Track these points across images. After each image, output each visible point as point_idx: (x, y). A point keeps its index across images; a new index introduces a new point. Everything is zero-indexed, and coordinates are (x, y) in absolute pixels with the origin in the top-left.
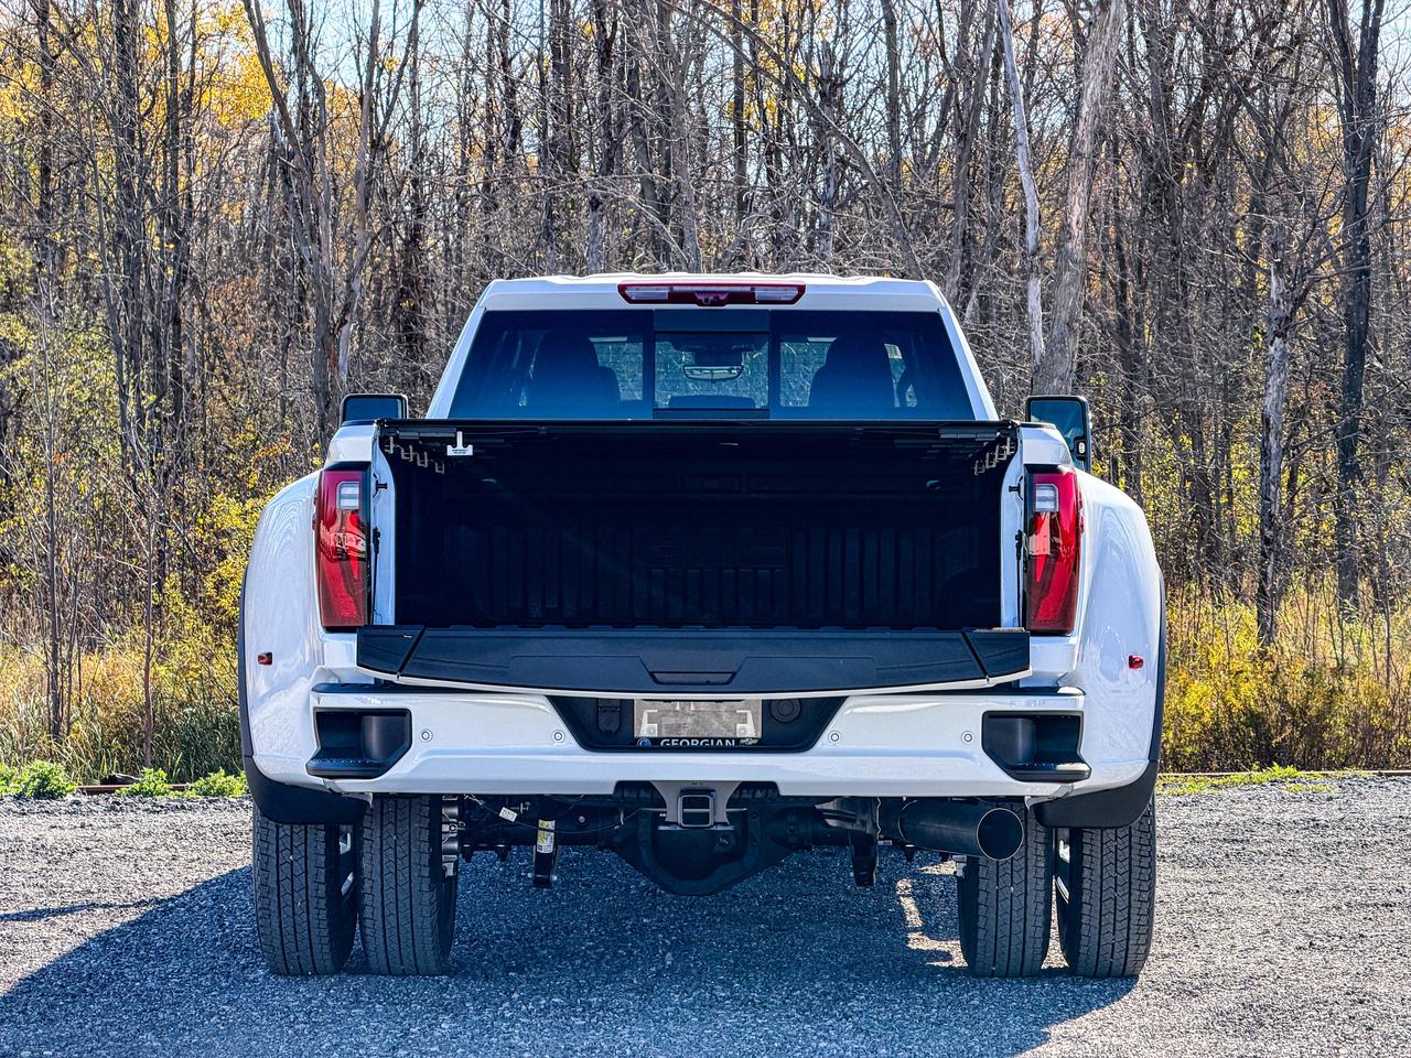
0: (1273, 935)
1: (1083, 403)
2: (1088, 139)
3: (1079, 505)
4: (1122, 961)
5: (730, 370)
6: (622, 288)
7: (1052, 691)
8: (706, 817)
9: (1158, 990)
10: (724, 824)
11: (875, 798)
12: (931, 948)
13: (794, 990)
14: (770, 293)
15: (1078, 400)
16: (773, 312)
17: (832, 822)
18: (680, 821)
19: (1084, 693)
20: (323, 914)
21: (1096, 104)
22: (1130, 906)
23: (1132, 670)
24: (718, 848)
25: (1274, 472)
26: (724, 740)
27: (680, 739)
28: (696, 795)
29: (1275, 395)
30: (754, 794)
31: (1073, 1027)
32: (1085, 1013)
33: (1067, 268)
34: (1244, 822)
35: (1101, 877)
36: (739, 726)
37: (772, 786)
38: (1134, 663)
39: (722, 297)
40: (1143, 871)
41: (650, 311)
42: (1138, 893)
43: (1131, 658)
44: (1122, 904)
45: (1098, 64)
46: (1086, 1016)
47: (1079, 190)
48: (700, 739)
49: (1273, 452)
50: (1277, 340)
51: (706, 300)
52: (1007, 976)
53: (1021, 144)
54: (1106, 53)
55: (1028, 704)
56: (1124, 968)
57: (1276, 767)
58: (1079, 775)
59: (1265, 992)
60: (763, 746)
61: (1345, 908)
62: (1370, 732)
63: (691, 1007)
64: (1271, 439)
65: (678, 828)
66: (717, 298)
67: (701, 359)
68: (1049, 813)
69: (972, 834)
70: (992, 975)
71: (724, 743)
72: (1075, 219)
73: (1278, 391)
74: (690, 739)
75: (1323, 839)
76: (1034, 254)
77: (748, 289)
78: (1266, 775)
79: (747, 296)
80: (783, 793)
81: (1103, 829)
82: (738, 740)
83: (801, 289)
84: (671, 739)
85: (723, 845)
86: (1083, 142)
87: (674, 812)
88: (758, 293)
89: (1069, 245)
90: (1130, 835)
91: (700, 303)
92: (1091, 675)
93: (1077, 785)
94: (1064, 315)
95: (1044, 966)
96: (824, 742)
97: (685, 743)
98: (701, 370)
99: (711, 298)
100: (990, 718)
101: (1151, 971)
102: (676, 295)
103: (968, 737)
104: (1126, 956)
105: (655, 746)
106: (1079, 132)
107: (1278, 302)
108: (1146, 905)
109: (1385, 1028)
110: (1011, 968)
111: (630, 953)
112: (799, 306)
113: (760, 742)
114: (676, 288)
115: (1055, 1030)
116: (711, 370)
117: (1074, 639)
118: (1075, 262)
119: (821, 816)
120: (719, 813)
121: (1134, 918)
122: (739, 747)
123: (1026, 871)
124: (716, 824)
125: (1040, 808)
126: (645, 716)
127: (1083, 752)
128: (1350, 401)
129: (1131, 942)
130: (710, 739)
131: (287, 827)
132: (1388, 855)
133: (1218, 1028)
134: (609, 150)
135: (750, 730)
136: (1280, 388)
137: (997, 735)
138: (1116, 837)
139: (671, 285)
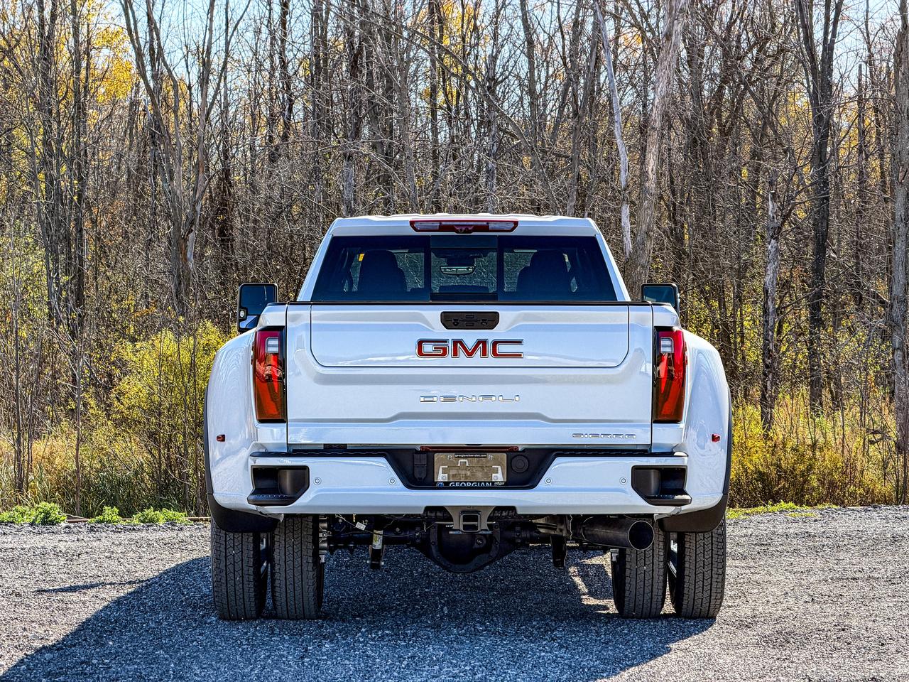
0: (790, 595)
1: (674, 287)
2: (658, 120)
3: (685, 349)
4: (707, 608)
5: (468, 269)
6: (412, 223)
7: (671, 454)
8: (475, 527)
9: (728, 624)
10: (486, 530)
11: (568, 516)
12: (595, 603)
13: (522, 626)
14: (497, 226)
15: (672, 286)
16: (500, 236)
17: (542, 531)
18: (462, 528)
19: (688, 456)
20: (252, 585)
21: (664, 97)
22: (712, 577)
23: (714, 442)
24: (476, 546)
25: (771, 323)
26: (485, 483)
27: (461, 482)
28: (471, 514)
29: (772, 275)
30: (501, 513)
31: (683, 644)
32: (688, 637)
33: (646, 198)
34: (767, 534)
35: (696, 560)
36: (493, 475)
37: (513, 508)
38: (715, 439)
39: (470, 229)
40: (719, 557)
41: (428, 237)
42: (716, 569)
43: (713, 436)
44: (707, 576)
45: (664, 73)
46: (689, 639)
47: (653, 150)
48: (472, 482)
49: (771, 310)
50: (773, 241)
51: (461, 230)
52: (641, 618)
53: (617, 122)
54: (669, 65)
55: (655, 462)
56: (708, 613)
57: (782, 502)
58: (686, 502)
59: (789, 625)
60: (509, 485)
61: (830, 580)
62: (832, 484)
63: (464, 635)
64: (769, 303)
65: (460, 533)
66: (467, 229)
67: (451, 263)
68: (666, 524)
69: (625, 535)
70: (633, 617)
71: (485, 484)
72: (650, 168)
73: (773, 273)
74: (466, 482)
75: (815, 545)
76: (625, 190)
77: (485, 223)
78: (777, 507)
79: (484, 227)
80: (519, 512)
81: (696, 533)
82: (493, 483)
83: (516, 223)
84: (455, 482)
85: (479, 544)
86: (655, 121)
87: (457, 525)
88: (491, 226)
89: (647, 184)
90: (712, 537)
91: (457, 232)
92: (691, 445)
93: (684, 508)
94: (644, 227)
95: (662, 613)
96: (542, 484)
97: (463, 485)
98: (451, 269)
99: (464, 229)
100: (636, 469)
101: (724, 614)
102: (444, 226)
103: (623, 481)
104: (709, 606)
105: (446, 486)
106: (653, 115)
107: (773, 218)
108: (720, 577)
109: (858, 643)
110: (644, 613)
111: (422, 608)
112: (516, 233)
113: (506, 483)
114: (443, 223)
115: (673, 646)
116: (457, 269)
117: (682, 425)
118: (651, 195)
119: (534, 527)
120: (483, 525)
121: (714, 584)
122: (494, 487)
123: (653, 557)
124: (482, 530)
125: (661, 521)
126: (441, 469)
127: (687, 489)
128: (817, 279)
129: (712, 597)
130: (477, 482)
131: (232, 534)
132: (852, 552)
133: (764, 644)
134: (356, 123)
135: (499, 477)
136: (774, 271)
137: (639, 479)
138: (704, 537)
139: (440, 221)
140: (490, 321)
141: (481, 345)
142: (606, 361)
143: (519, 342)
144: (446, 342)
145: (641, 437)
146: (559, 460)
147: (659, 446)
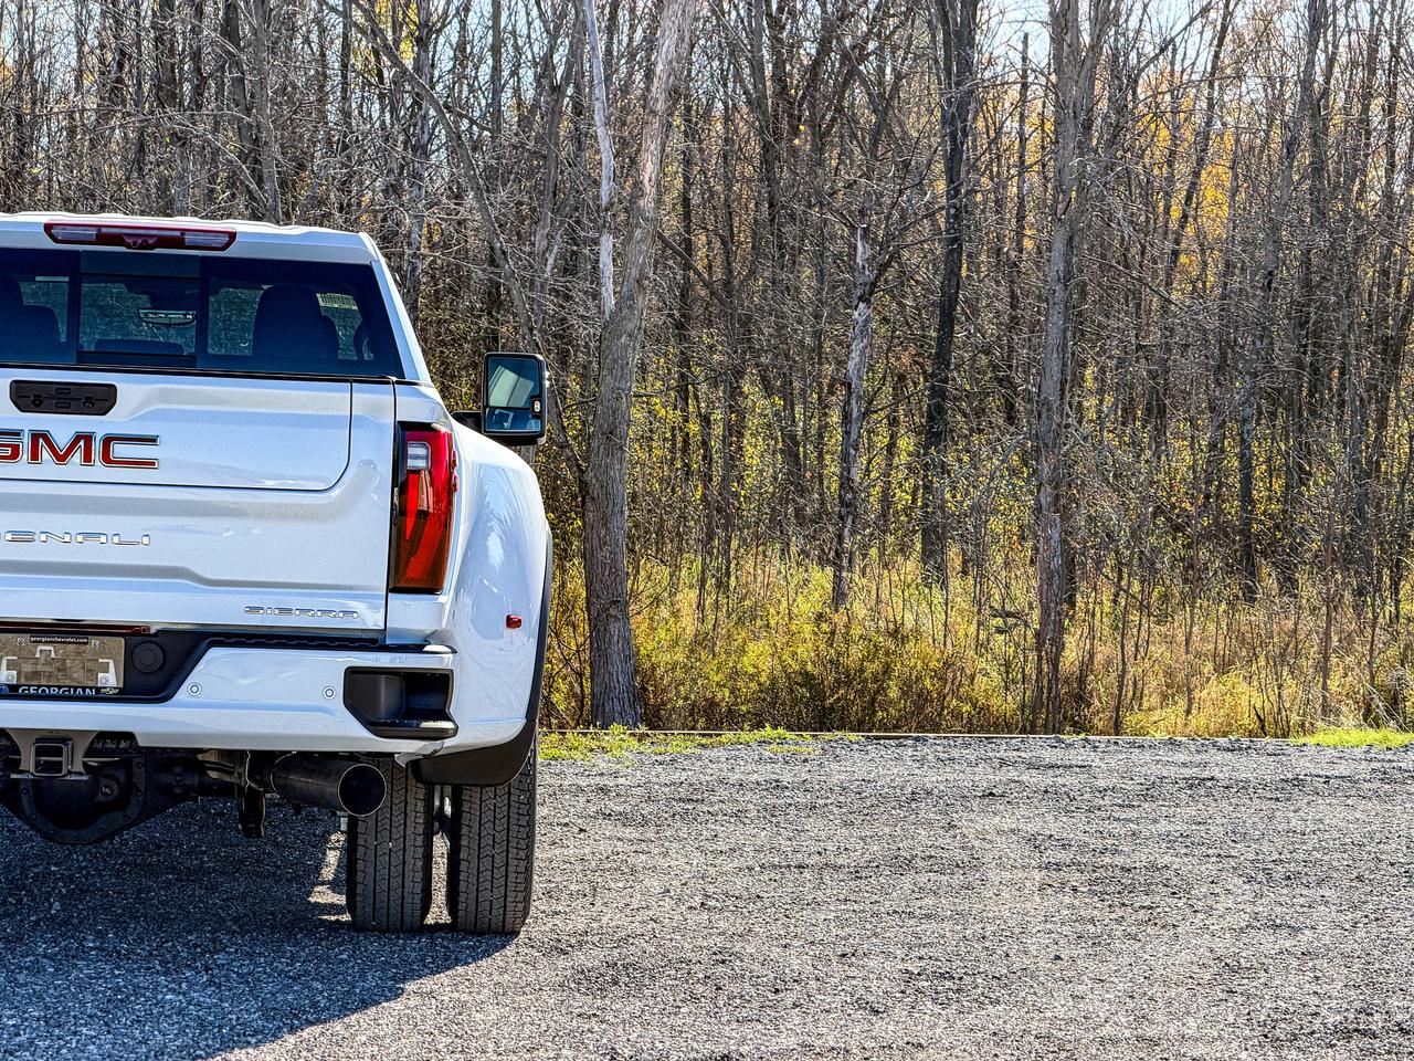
0: (672, 894)
1: (539, 362)
2: (662, 97)
3: (453, 464)
4: (501, 918)
5: (185, 315)
6: (48, 228)
7: (418, 648)
8: (57, 767)
9: (532, 947)
10: (80, 774)
11: (245, 751)
12: (330, 901)
13: (167, 942)
14: (200, 239)
15: (535, 358)
16: (203, 258)
17: (214, 775)
18: (32, 770)
19: (454, 652)
21: (671, 62)
22: (507, 864)
23: (510, 630)
24: (100, 798)
25: (854, 436)
26: (84, 689)
27: (39, 686)
28: (52, 743)
29: (858, 359)
30: (118, 743)
31: (428, 983)
32: (448, 969)
33: (638, 225)
34: (707, 782)
35: (479, 834)
36: (100, 675)
37: (129, 736)
38: (512, 623)
39: (151, 241)
40: (522, 829)
41: (77, 253)
42: (515, 851)
43: (508, 617)
44: (499, 861)
45: (673, 22)
46: (448, 973)
47: (653, 147)
48: (59, 687)
49: (854, 416)
50: (861, 305)
51: (135, 243)
52: (387, 931)
53: (597, 99)
54: (684, 11)
55: (392, 661)
56: (503, 926)
57: (768, 728)
58: (441, 735)
59: (631, 952)
60: (126, 695)
61: (758, 869)
64: (853, 402)
65: (31, 777)
66: (146, 241)
67: (158, 303)
68: (426, 769)
69: (333, 789)
70: (373, 929)
71: (84, 692)
72: (647, 176)
73: (860, 356)
74: (49, 687)
75: (776, 803)
76: (607, 210)
77: (178, 234)
78: (758, 734)
79: (177, 239)
80: (141, 743)
81: (482, 787)
82: (98, 690)
83: (232, 236)
84: (29, 686)
85: (106, 794)
86: (657, 100)
87: (28, 761)
88: (188, 238)
89: (641, 203)
90: (509, 793)
91: (128, 246)
92: (465, 636)
93: (448, 743)
94: (634, 272)
95: (425, 922)
96: (183, 694)
97: (44, 691)
98: (156, 314)
99: (140, 241)
100: (352, 673)
101: (536, 927)
102: (105, 236)
103: (330, 691)
104: (505, 914)
105: (13, 693)
106: (653, 90)
107: (864, 267)
108: (523, 864)
109: (735, 989)
110: (391, 923)
111: (20, 901)
112: (229, 253)
113: (122, 691)
114: (104, 230)
115: (410, 986)
116: (166, 315)
117: (444, 598)
118: (646, 220)
119: (202, 768)
120: (75, 766)
121: (512, 876)
122: (99, 696)
123: (405, 826)
124: (70, 773)
125: (416, 765)
126: (4, 662)
127: (452, 710)
128: (939, 368)
129: (509, 899)
130: (70, 687)
132: (832, 817)
133: (573, 985)
134: (198, 86)
135: (110, 679)
137: (359, 691)
138: (495, 795)
139: (99, 227)
140: (100, 401)
141: (82, 443)
142: (308, 479)
143: (152, 440)
144: (18, 434)
145: (369, 618)
146: (215, 653)
147: (398, 633)
